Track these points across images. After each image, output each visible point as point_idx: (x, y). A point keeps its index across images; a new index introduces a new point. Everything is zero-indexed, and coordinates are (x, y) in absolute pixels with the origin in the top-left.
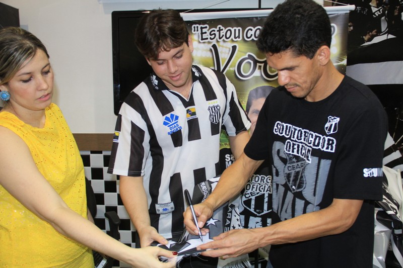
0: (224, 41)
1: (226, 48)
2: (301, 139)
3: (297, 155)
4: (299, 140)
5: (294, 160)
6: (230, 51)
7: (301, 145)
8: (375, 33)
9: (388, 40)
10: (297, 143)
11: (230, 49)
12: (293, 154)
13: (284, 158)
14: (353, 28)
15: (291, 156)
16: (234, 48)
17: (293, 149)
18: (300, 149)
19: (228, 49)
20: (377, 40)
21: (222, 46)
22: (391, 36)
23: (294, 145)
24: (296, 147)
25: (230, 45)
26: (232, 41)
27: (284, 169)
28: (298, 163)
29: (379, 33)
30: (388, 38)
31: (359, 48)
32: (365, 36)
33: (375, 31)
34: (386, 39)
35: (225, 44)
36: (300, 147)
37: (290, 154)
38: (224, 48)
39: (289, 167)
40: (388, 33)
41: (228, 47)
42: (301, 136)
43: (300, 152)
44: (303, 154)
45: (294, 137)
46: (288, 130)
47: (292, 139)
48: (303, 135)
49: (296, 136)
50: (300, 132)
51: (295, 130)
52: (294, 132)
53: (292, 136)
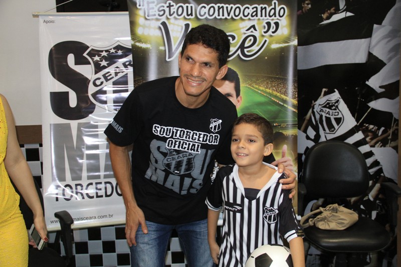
2: (183, 137)
5: (174, 153)
6: (182, 29)
8: (333, 11)
9: (346, 18)
14: (311, 6)
15: (172, 150)
17: (175, 145)
20: (336, 18)
22: (349, 14)
24: (177, 144)
28: (178, 155)
29: (337, 11)
30: (347, 16)
31: (318, 26)
32: (324, 13)
33: (333, 8)
34: (344, 16)
40: (347, 10)
42: (183, 135)
43: (180, 147)
44: (185, 148)
45: (176, 136)
46: (168, 132)
47: (174, 137)
48: (185, 134)
49: (178, 135)
50: (182, 132)
51: (177, 130)
52: (176, 133)
53: (174, 135)
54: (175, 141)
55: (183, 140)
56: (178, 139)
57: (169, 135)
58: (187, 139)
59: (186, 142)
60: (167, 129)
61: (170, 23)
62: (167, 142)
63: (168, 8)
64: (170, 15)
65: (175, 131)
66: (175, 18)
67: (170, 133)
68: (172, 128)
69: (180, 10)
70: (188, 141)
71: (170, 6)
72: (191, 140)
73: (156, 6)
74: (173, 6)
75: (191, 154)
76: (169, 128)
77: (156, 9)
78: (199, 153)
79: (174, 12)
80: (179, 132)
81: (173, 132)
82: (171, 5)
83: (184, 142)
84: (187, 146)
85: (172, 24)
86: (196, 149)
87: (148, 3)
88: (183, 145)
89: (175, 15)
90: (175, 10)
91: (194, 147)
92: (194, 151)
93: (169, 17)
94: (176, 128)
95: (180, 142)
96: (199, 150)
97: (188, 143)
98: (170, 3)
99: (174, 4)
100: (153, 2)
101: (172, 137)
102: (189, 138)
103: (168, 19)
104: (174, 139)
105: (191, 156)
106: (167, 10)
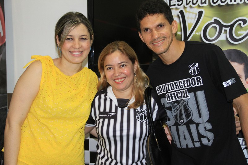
0: (191, 7)
1: (193, 13)
2: (174, 89)
3: (176, 100)
4: (173, 90)
5: (176, 104)
6: (196, 16)
7: (175, 92)
10: (172, 93)
11: (196, 14)
12: (173, 101)
13: (169, 107)
15: (172, 103)
16: (200, 13)
17: (172, 97)
18: (176, 95)
19: (194, 15)
21: (189, 12)
23: (171, 95)
24: (173, 95)
25: (196, 11)
26: (199, 6)
27: (172, 114)
28: (179, 105)
35: (192, 10)
36: (176, 94)
37: (171, 102)
38: (191, 14)
39: (174, 111)
41: (195, 12)
42: (173, 87)
43: (177, 98)
44: (180, 96)
45: (169, 90)
46: (164, 89)
47: (168, 92)
48: (174, 86)
49: (170, 89)
50: (172, 85)
51: (168, 85)
52: (168, 87)
53: (168, 90)
54: (170, 94)
55: (175, 91)
56: (171, 92)
57: (165, 91)
58: (178, 89)
59: (178, 91)
60: (162, 86)
61: (186, 12)
62: (166, 97)
64: (187, 4)
65: (167, 86)
67: (165, 89)
68: (165, 85)
70: (179, 90)
72: (180, 89)
75: (184, 101)
76: (163, 85)
78: (190, 97)
79: (190, 1)
80: (169, 86)
81: (166, 87)
83: (177, 93)
84: (180, 95)
85: (188, 12)
86: (185, 95)
88: (177, 95)
89: (191, 4)
91: (184, 94)
92: (185, 97)
93: (186, 6)
94: (167, 84)
95: (174, 94)
96: (188, 95)
97: (180, 92)
101: (167, 92)
102: (179, 88)
104: (169, 93)
105: (185, 103)
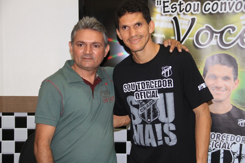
2: (145, 88)
5: (144, 103)
7: (145, 92)
15: (141, 101)
17: (141, 96)
27: (138, 113)
39: (141, 109)
42: (144, 86)
43: (146, 97)
46: (133, 87)
47: (138, 90)
48: (146, 85)
49: (141, 88)
50: (143, 84)
51: (139, 84)
52: (139, 86)
54: (140, 93)
57: (134, 89)
59: (148, 91)
60: (132, 84)
61: (180, 18)
62: (135, 95)
63: (179, 6)
64: (181, 11)
65: (137, 85)
66: (184, 14)
68: (135, 83)
69: (189, 7)
71: (180, 4)
72: (150, 88)
73: (170, 4)
74: (183, 4)
75: (153, 101)
77: (170, 6)
78: (159, 98)
79: (183, 9)
82: (182, 3)
87: (164, 2)
88: (147, 94)
89: (184, 11)
90: (184, 8)
92: (154, 97)
94: (138, 82)
98: (180, 2)
99: (184, 2)
100: (168, 2)
103: (178, 14)
106: (178, 7)
